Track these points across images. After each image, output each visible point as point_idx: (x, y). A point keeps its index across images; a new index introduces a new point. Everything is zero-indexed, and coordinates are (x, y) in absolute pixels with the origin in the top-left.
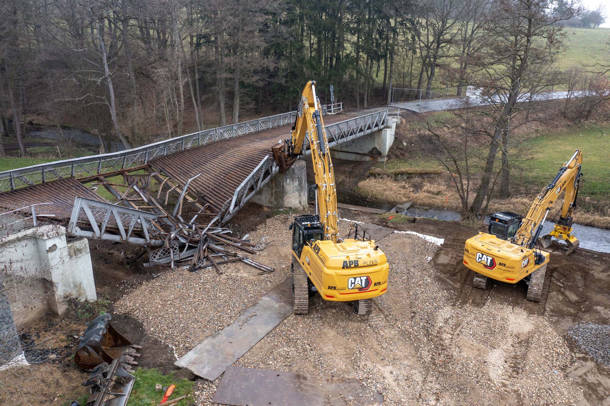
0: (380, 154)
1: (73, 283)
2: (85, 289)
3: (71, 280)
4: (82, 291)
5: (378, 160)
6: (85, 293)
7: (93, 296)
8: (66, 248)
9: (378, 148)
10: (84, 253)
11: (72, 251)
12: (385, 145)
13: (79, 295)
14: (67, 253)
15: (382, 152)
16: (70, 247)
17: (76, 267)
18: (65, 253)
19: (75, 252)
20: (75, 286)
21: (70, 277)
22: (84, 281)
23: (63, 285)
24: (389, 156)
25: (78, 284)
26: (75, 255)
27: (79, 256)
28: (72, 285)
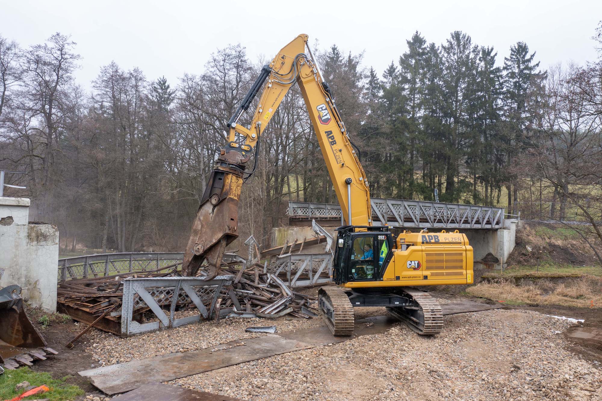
0: (497, 261)
1: (26, 277)
2: (42, 291)
3: (24, 273)
4: (37, 294)
5: (494, 268)
6: (40, 298)
7: (51, 306)
8: (26, 227)
9: (493, 253)
10: (50, 243)
11: (34, 234)
12: (502, 249)
13: (32, 298)
14: (26, 234)
15: (498, 258)
16: (32, 228)
17: (34, 256)
18: (24, 233)
19: (38, 237)
20: (28, 283)
21: (24, 268)
22: (41, 281)
23: (10, 275)
24: (508, 263)
25: (32, 281)
26: (37, 240)
27: (42, 243)
28: (23, 280)
